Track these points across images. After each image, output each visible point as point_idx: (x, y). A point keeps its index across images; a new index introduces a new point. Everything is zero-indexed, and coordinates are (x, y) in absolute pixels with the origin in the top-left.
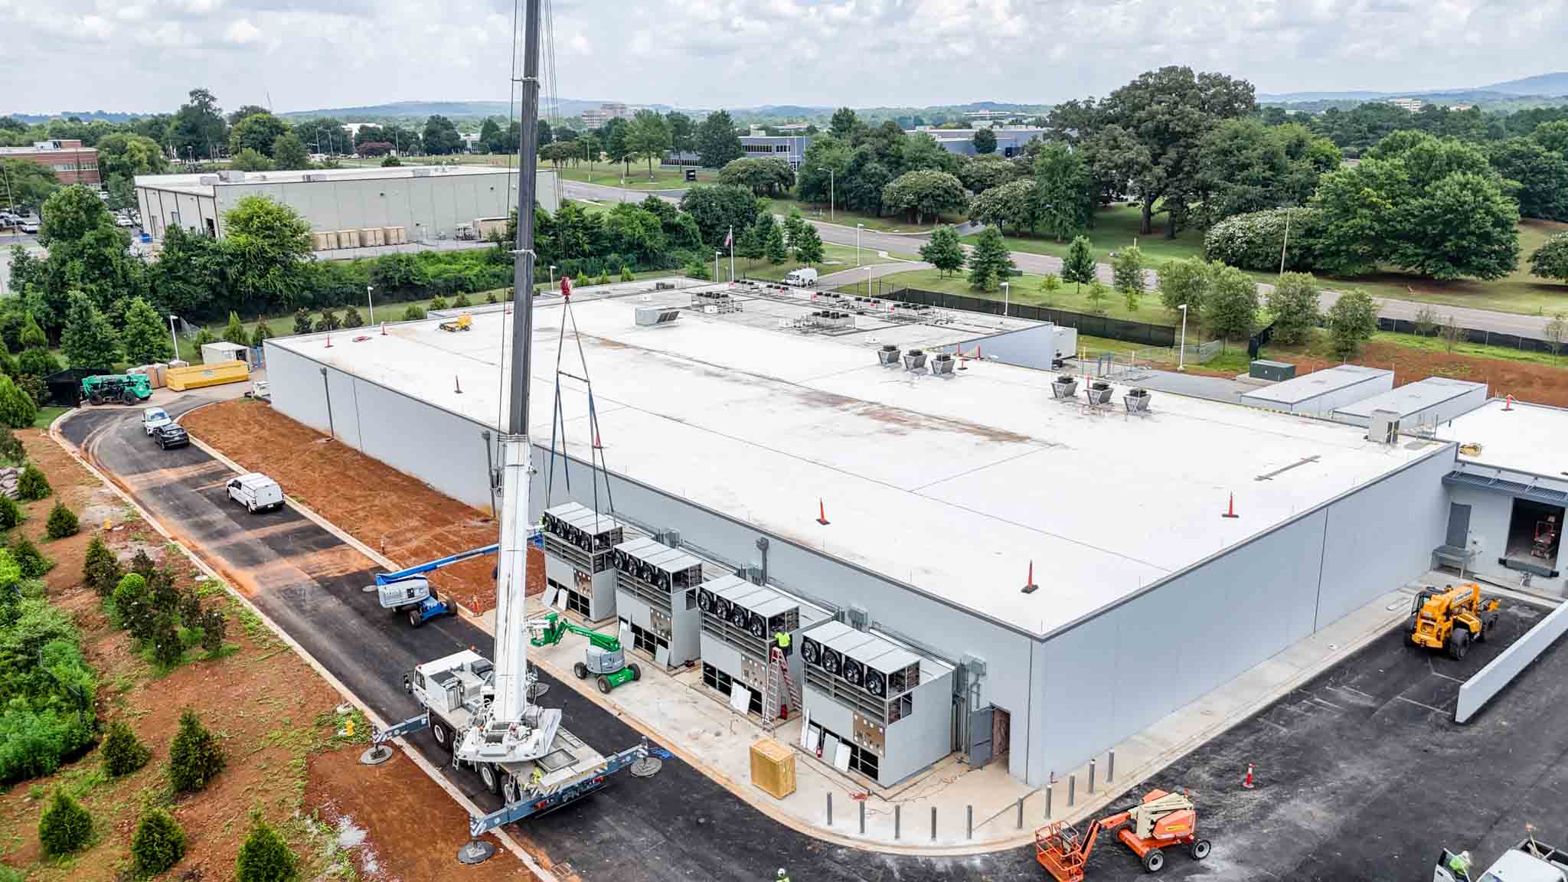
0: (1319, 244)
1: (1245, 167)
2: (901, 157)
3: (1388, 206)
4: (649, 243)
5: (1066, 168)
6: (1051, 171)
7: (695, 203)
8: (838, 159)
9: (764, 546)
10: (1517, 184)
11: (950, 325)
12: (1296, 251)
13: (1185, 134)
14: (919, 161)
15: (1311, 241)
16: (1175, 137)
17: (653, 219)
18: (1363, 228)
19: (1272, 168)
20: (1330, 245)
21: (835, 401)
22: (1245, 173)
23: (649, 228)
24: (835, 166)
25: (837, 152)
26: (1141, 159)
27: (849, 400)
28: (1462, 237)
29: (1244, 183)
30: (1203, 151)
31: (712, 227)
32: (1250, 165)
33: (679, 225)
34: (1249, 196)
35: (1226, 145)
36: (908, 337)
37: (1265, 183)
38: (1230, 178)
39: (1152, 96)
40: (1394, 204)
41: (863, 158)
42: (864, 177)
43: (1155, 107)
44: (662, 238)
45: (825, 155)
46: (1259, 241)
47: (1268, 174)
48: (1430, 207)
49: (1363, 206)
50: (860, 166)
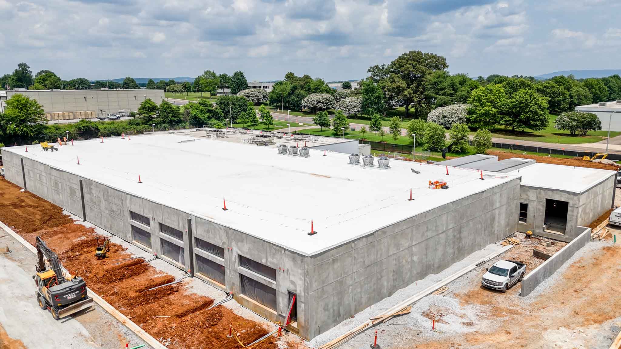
2: (310, 88)
4: (200, 117)
5: (374, 90)
6: (367, 91)
7: (222, 102)
8: (284, 89)
10: (548, 98)
14: (317, 90)
17: (203, 108)
19: (453, 89)
22: (443, 91)
23: (200, 111)
24: (283, 92)
25: (284, 86)
29: (442, 95)
30: (427, 83)
31: (228, 111)
32: (445, 88)
34: (445, 100)
35: (435, 81)
37: (451, 95)
38: (437, 93)
39: (407, 62)
41: (295, 88)
42: (295, 95)
43: (408, 66)
44: (206, 115)
45: (280, 87)
47: (452, 92)
48: (514, 102)
49: (488, 101)
50: (293, 91)
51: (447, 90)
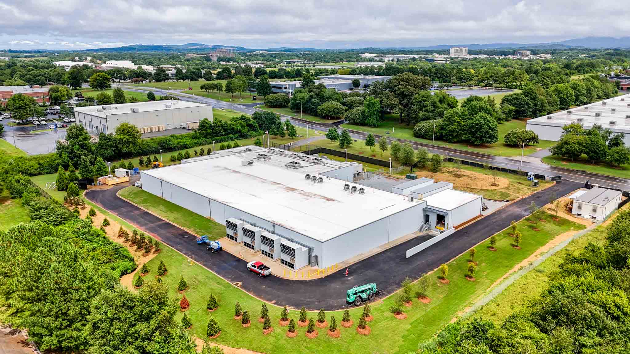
0: (444, 132)
1: (425, 107)
2: (324, 97)
3: (462, 122)
4: (242, 131)
5: (373, 104)
6: (369, 106)
7: (256, 117)
8: (303, 97)
9: (274, 226)
10: (514, 108)
11: (327, 165)
12: (438, 134)
13: (408, 95)
14: (329, 98)
15: (443, 131)
16: (406, 96)
17: (244, 123)
18: (455, 129)
19: (434, 106)
20: (447, 133)
21: (293, 190)
22: (426, 108)
23: (242, 126)
24: (302, 99)
25: (303, 94)
26: (396, 103)
27: (296, 190)
28: (481, 132)
29: (425, 112)
30: (414, 101)
31: (262, 124)
32: (427, 106)
33: (252, 124)
34: (426, 116)
35: (420, 99)
36: (315, 170)
37: (432, 112)
38: (421, 110)
39: (399, 82)
40: (464, 122)
41: (311, 97)
42: (311, 103)
43: (400, 86)
44: (246, 129)
45: (299, 95)
46: (428, 131)
47: (433, 109)
48: (472, 123)
49: (455, 122)
50: (310, 99)
51: (429, 108)
